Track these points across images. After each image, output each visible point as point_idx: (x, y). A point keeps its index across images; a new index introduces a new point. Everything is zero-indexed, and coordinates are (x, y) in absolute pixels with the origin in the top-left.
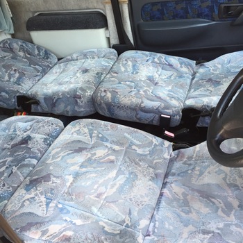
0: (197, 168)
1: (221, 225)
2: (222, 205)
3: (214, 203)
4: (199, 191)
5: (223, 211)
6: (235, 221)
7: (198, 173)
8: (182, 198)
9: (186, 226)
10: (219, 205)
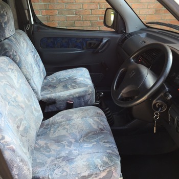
0: (52, 129)
1: (67, 152)
2: (67, 143)
3: (62, 144)
4: (54, 140)
5: (68, 146)
6: (74, 148)
7: (53, 132)
8: (45, 146)
9: (49, 158)
10: (65, 144)
